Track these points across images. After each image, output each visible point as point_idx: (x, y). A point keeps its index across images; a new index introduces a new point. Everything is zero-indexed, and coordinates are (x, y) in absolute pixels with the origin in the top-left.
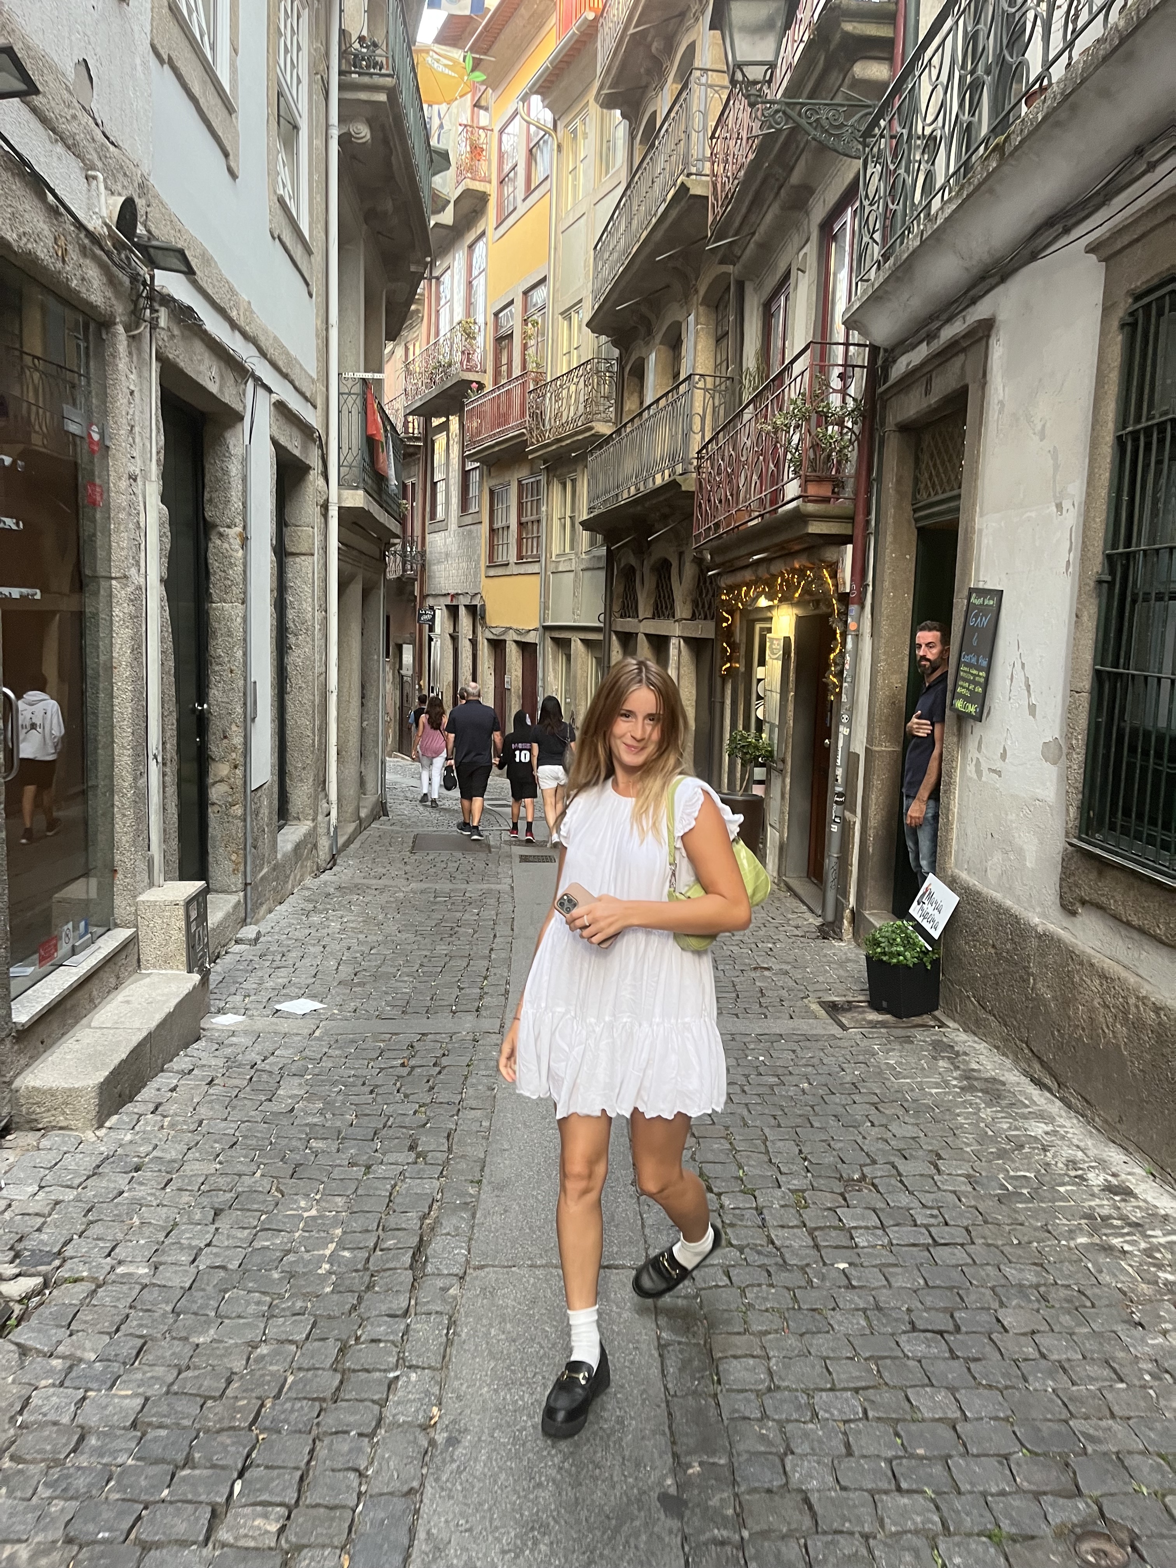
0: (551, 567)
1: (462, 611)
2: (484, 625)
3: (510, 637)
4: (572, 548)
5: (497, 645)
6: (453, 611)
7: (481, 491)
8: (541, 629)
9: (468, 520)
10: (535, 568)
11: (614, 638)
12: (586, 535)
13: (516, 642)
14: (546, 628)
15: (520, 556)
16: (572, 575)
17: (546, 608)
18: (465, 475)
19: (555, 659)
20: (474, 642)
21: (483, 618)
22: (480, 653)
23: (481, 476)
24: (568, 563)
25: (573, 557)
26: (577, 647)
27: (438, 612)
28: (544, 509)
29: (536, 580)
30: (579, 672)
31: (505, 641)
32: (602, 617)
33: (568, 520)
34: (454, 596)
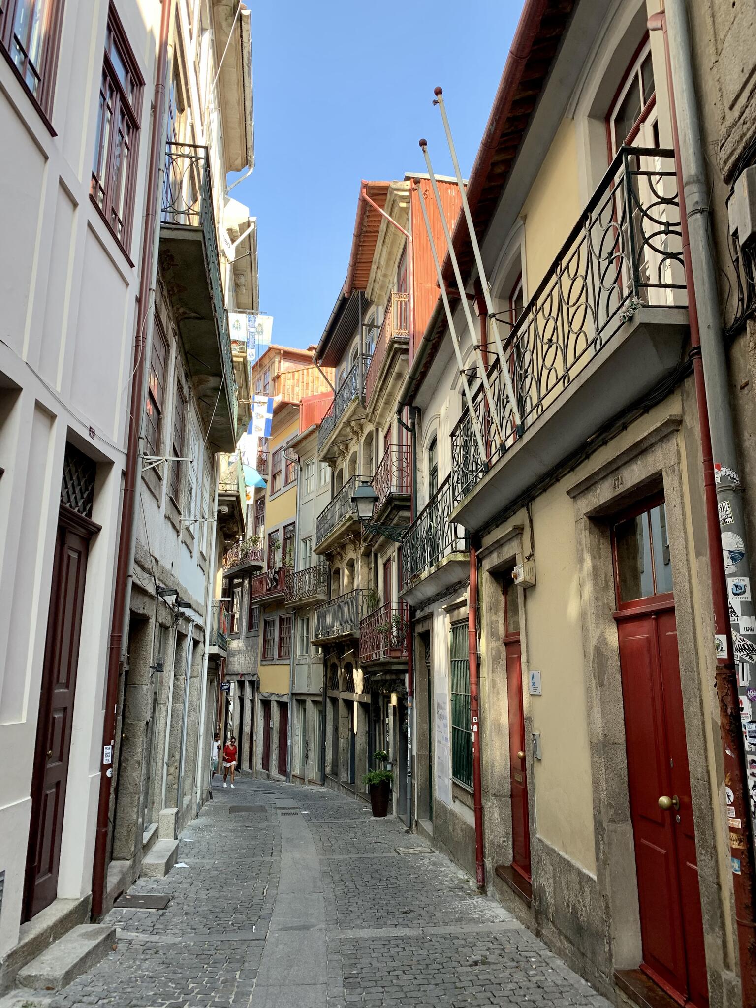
0: (296, 662)
1: (247, 684)
2: (259, 692)
3: (273, 698)
4: (307, 652)
5: (266, 704)
6: (241, 684)
7: (259, 620)
8: (290, 695)
9: (252, 634)
10: (288, 662)
11: (328, 700)
12: (314, 648)
13: (276, 701)
14: (293, 694)
15: (280, 656)
16: (307, 666)
17: (293, 683)
18: (251, 611)
19: (298, 711)
20: (252, 702)
21: (258, 688)
22: (256, 708)
23: (260, 612)
24: (305, 660)
25: (307, 657)
26: (309, 705)
27: (232, 684)
28: (293, 632)
29: (287, 668)
30: (310, 718)
31: (270, 701)
32: (322, 690)
33: (305, 638)
34: (243, 675)
